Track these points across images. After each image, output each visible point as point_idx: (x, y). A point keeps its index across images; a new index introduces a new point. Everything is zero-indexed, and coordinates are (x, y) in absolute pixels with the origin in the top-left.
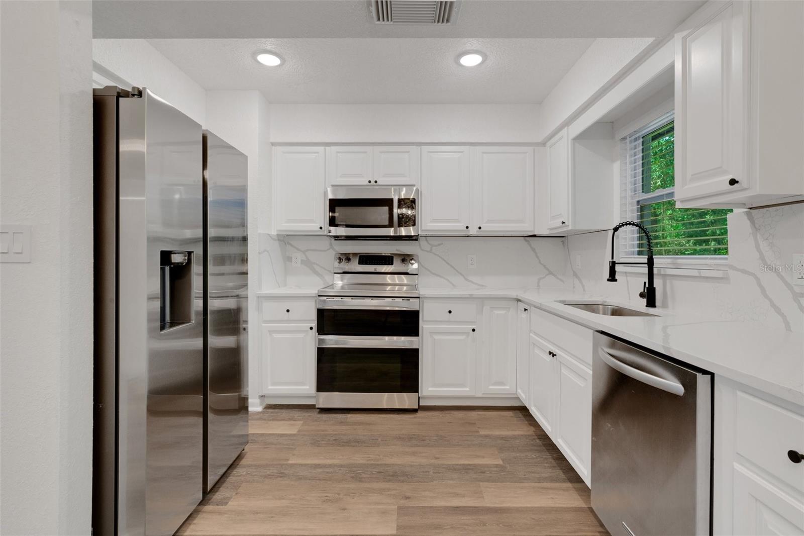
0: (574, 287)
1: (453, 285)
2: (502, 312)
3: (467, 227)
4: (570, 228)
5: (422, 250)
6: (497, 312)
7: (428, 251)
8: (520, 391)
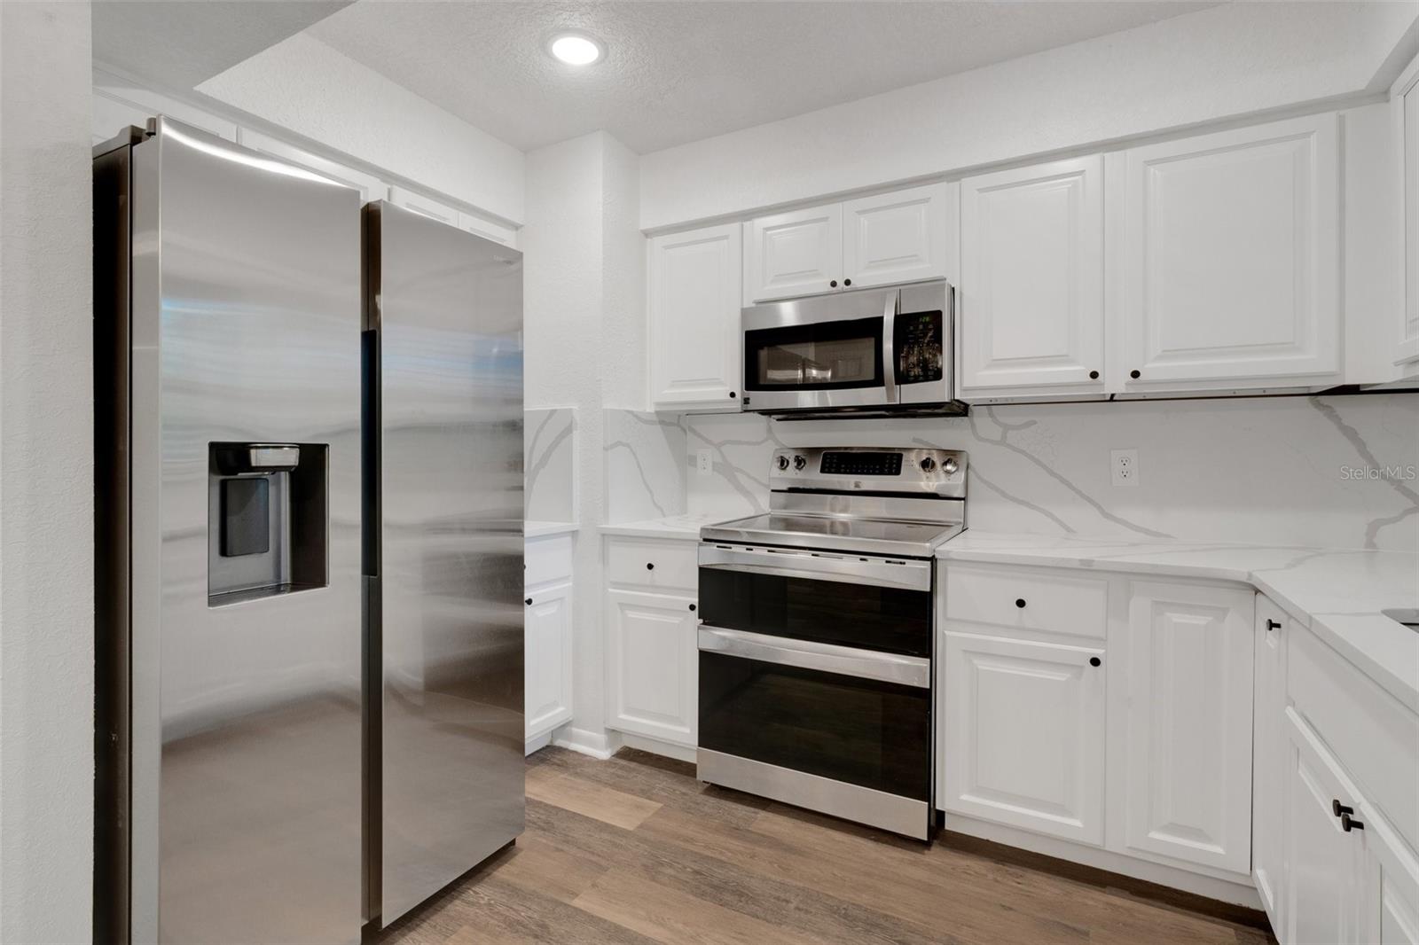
1: (1068, 530)
2: (1201, 620)
3: (1094, 375)
5: (980, 439)
6: (1177, 618)
7: (992, 442)
8: (1260, 874)
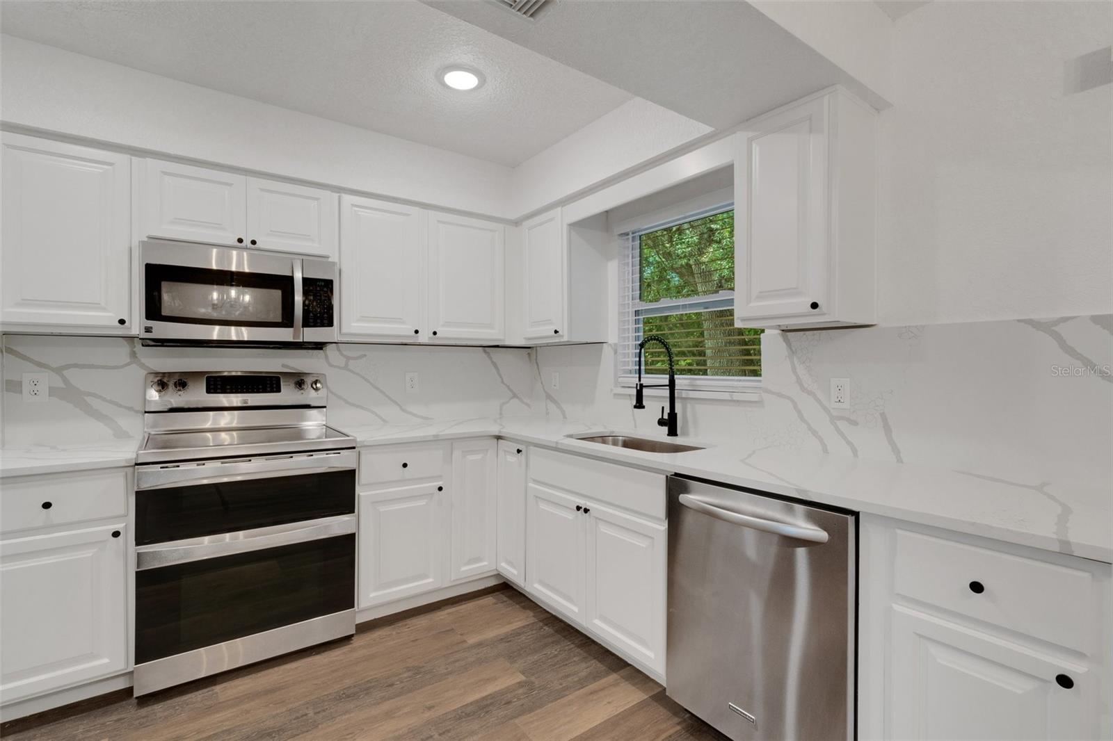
0: (547, 414)
1: (384, 420)
2: (478, 456)
3: (417, 332)
4: (565, 339)
5: (332, 365)
6: (471, 458)
7: (341, 368)
8: (503, 564)
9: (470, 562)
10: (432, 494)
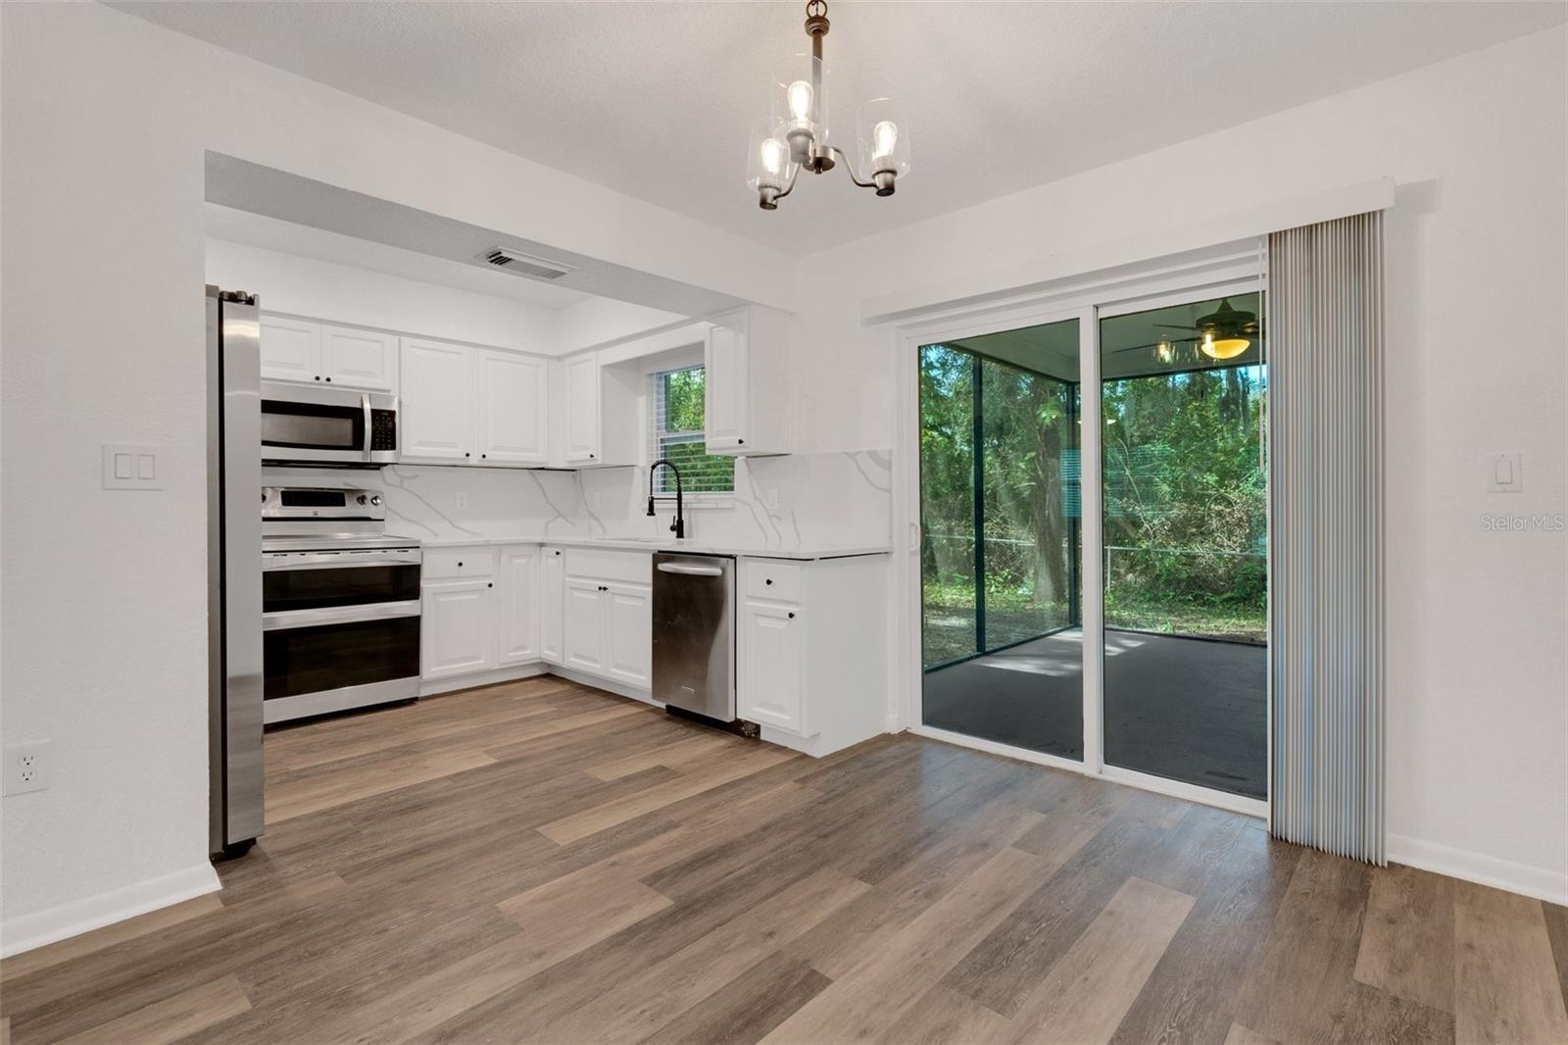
0: (590, 530)
1: (436, 534)
2: (524, 561)
3: (467, 455)
4: (599, 462)
5: (388, 484)
6: (517, 561)
7: (396, 486)
8: (546, 652)
9: (518, 649)
10: (483, 590)
